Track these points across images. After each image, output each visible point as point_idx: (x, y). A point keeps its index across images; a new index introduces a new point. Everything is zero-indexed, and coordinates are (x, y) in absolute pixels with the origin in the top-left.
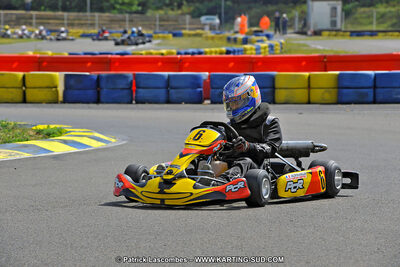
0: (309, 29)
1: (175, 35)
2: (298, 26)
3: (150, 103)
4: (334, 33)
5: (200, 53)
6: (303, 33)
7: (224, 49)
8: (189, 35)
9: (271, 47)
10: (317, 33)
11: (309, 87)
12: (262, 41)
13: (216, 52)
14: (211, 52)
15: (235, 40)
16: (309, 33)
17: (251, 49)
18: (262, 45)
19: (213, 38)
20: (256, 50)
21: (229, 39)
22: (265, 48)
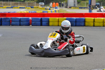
0: (68, 6)
1: (31, 7)
2: (65, 5)
3: (15, 25)
4: (75, 8)
5: (35, 12)
6: (66, 7)
7: (42, 11)
8: (36, 8)
9: (55, 11)
10: (70, 7)
11: (58, 22)
12: (53, 9)
13: (40, 12)
14: (38, 12)
15: (47, 9)
16: (68, 7)
17: (50, 11)
18: (53, 10)
19: (41, 8)
20: (51, 11)
21: (45, 9)
22: (53, 11)
